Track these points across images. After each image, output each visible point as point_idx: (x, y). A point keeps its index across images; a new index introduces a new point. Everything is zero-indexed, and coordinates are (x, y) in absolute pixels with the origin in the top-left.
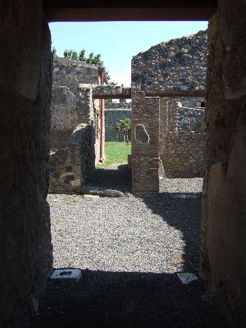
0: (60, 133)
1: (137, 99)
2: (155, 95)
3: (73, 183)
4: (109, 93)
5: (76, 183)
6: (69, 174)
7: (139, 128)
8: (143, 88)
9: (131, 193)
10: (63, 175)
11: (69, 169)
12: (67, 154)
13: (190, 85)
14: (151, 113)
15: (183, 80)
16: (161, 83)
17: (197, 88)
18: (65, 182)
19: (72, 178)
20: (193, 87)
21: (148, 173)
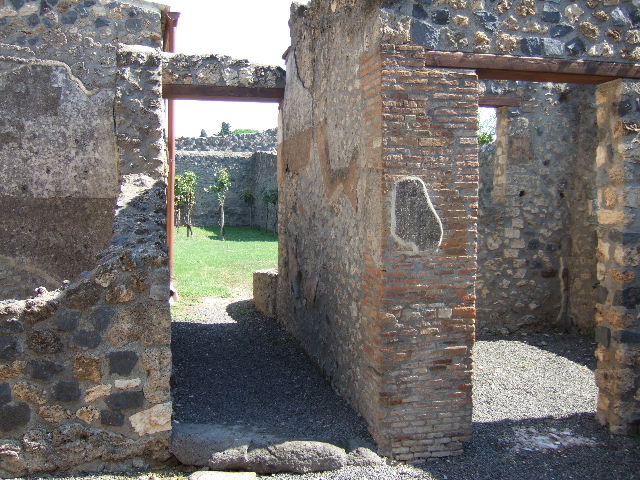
0: (41, 206)
1: (401, 79)
2: (461, 65)
3: (139, 422)
4: (213, 79)
5: (154, 420)
6: (121, 383)
7: (408, 191)
8: (419, 34)
9: (374, 447)
10: (97, 392)
11: (123, 364)
12: (115, 298)
13: (572, 36)
14: (449, 134)
15: (551, 18)
16: (481, 22)
17: (593, 50)
18: (105, 420)
19: (135, 400)
20: (581, 47)
21: (440, 366)
